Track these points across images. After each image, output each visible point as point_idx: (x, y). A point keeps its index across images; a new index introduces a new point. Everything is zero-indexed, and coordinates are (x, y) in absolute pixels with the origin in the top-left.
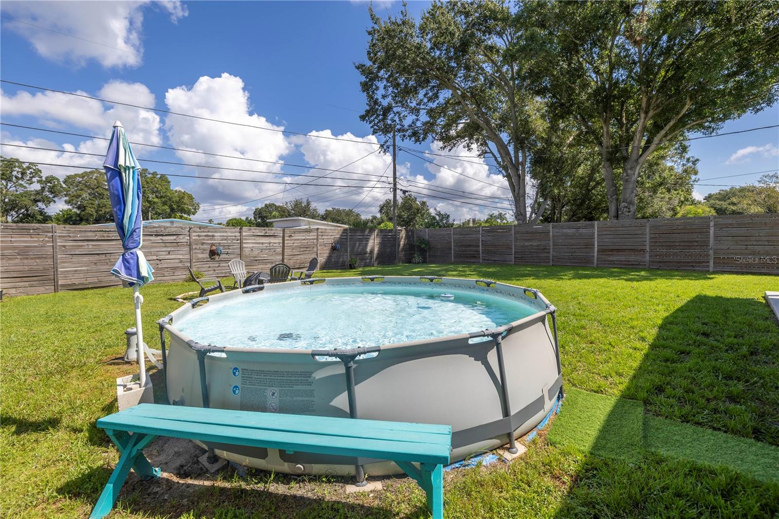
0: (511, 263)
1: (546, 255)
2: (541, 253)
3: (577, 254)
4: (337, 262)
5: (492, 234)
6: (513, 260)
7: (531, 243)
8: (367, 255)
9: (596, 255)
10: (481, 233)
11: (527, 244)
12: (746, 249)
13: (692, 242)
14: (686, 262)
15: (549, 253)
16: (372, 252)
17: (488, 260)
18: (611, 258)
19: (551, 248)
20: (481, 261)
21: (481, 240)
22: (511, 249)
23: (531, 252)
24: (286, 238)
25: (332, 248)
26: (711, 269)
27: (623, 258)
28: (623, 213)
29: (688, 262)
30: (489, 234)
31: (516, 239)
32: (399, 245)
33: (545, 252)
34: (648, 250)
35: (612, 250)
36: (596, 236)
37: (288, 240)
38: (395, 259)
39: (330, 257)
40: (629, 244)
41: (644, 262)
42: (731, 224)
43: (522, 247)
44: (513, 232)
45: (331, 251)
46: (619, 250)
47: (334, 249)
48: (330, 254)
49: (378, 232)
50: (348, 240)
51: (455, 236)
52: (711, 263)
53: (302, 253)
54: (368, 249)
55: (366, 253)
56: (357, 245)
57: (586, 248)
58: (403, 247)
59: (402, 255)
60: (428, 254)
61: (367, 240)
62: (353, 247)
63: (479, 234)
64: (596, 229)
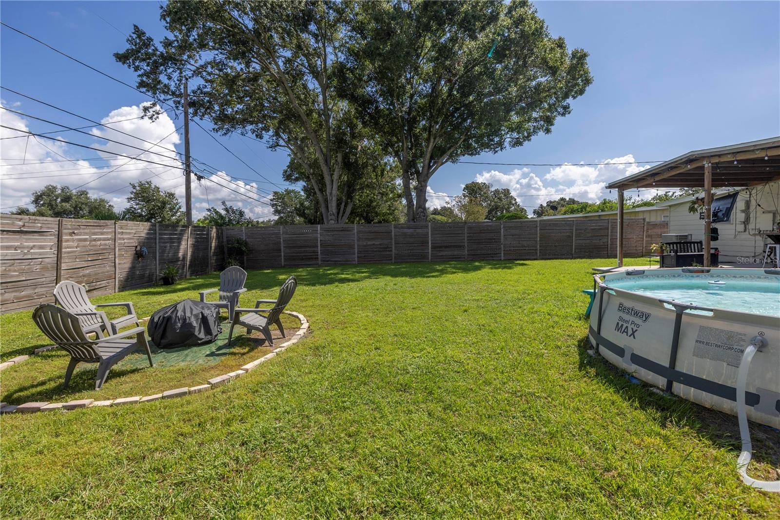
0: (354, 262)
1: (388, 253)
2: (383, 251)
3: (415, 251)
4: (142, 277)
5: (332, 233)
6: (356, 259)
7: (374, 242)
8: (179, 263)
9: (430, 251)
10: (319, 232)
11: (369, 243)
12: (519, 243)
13: (491, 239)
14: (486, 254)
15: (391, 251)
16: (184, 258)
17: (328, 261)
18: (440, 254)
19: (393, 246)
20: (320, 263)
21: (319, 239)
22: (355, 248)
23: (374, 251)
24: (65, 237)
25: (136, 254)
26: (502, 258)
27: (449, 253)
28: (420, 217)
29: (488, 254)
30: (329, 234)
31: (359, 239)
32: (211, 247)
33: (387, 251)
34: (466, 246)
35: (441, 247)
36: (430, 235)
37: (68, 241)
38: (207, 266)
39: (133, 269)
40: (454, 241)
41: (464, 255)
42: (511, 227)
43: (365, 246)
44: (356, 231)
45: (134, 257)
46: (446, 247)
47: (139, 255)
48: (133, 263)
49: (191, 230)
50: (157, 241)
51: (285, 236)
52: (502, 255)
53: (90, 263)
54: (181, 254)
55: (178, 260)
56: (168, 248)
57: (422, 246)
58: (215, 249)
59: (213, 260)
60: (245, 257)
61: (179, 241)
62: (163, 252)
63: (317, 233)
64: (430, 229)
